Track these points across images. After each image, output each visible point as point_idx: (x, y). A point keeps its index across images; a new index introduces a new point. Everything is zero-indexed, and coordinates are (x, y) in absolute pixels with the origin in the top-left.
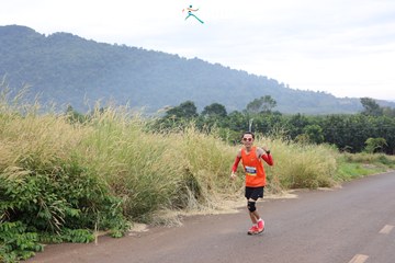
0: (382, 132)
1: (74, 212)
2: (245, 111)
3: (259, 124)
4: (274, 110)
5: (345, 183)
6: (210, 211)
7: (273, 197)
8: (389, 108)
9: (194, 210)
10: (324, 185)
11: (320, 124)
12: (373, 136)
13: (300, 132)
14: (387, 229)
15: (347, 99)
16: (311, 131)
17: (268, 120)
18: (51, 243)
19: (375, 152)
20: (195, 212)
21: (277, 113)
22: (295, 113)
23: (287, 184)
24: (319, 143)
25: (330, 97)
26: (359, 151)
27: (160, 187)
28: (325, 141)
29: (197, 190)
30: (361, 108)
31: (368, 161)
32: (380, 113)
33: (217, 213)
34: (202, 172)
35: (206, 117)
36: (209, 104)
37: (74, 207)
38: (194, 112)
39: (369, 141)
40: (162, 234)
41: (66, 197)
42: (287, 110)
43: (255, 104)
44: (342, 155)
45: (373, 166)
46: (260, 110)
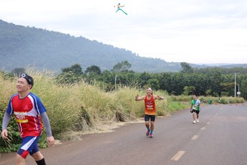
0: (193, 83)
1: (18, 134)
2: (112, 70)
3: (121, 78)
4: (129, 69)
5: (173, 113)
6: (96, 131)
7: (132, 122)
8: (196, 69)
9: (86, 131)
10: (160, 114)
11: (157, 78)
12: (188, 85)
13: (145, 83)
14: (195, 137)
15: (173, 63)
16: (152, 82)
17: (126, 76)
18: (4, 152)
19: (189, 94)
20: (87, 132)
21: (132, 72)
22: (142, 72)
23: (140, 114)
24: (157, 90)
25: (163, 62)
26: (180, 94)
27: (67, 117)
28: (160, 89)
29: (88, 119)
30: (181, 68)
31: (185, 100)
32: (192, 72)
33: (100, 132)
34: (90, 109)
35: (88, 74)
36: (90, 66)
37: (17, 131)
38: (80, 71)
39: (186, 88)
40: (70, 145)
41: (12, 125)
42: (138, 70)
43: (119, 66)
44: (170, 97)
45: (188, 103)
46: (121, 70)
